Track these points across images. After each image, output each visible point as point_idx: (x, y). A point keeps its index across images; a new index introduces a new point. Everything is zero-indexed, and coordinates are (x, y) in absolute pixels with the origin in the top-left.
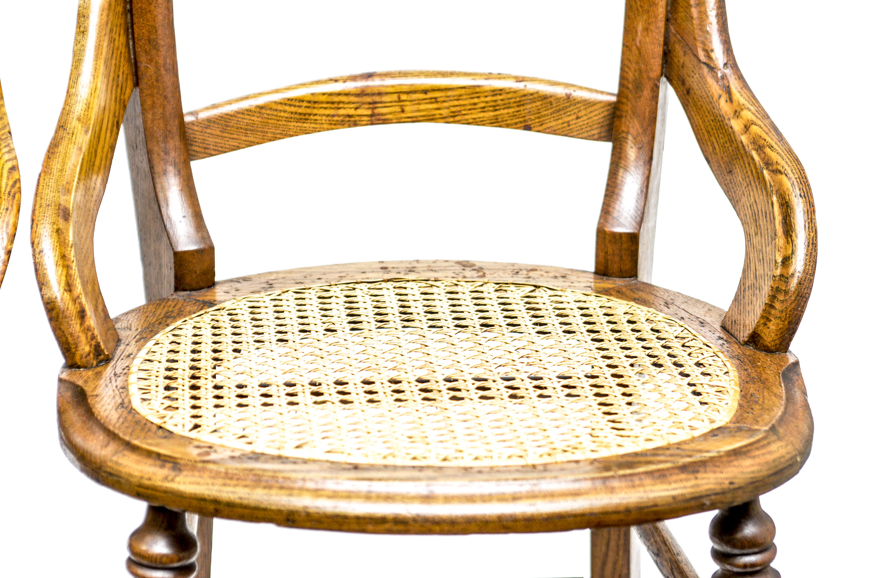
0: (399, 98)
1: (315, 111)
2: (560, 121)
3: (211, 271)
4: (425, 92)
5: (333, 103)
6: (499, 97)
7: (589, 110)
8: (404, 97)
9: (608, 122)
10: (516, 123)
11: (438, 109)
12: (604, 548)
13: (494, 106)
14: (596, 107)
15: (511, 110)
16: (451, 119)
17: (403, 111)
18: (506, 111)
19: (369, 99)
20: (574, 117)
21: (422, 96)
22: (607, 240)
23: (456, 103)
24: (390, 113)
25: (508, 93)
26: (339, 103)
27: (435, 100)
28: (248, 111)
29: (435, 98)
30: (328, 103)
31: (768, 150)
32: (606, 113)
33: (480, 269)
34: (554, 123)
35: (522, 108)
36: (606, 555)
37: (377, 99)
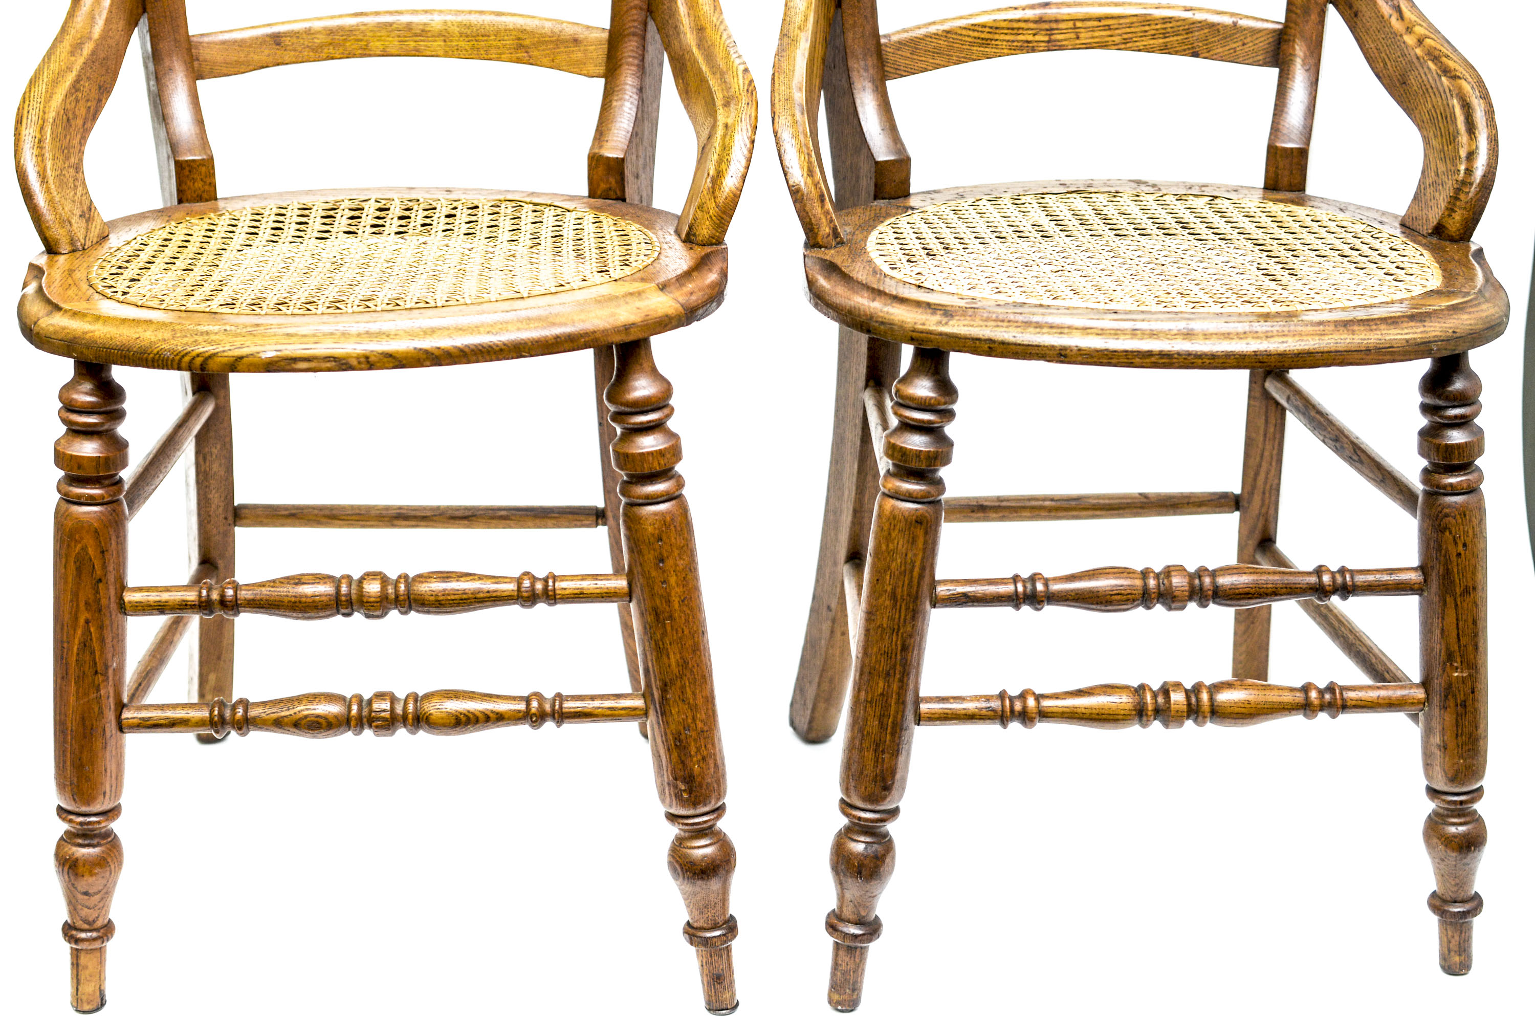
0: (1074, 25)
1: (997, 37)
2: (1227, 48)
3: (906, 182)
4: (1099, 19)
5: (1013, 29)
6: (1169, 25)
7: (1255, 37)
8: (1079, 24)
9: (1273, 48)
10: (1185, 50)
11: (1111, 36)
12: (1258, 459)
13: (1164, 34)
14: (1261, 34)
15: (1179, 38)
16: (1123, 46)
17: (1078, 38)
18: (1175, 38)
19: (1046, 26)
20: (1240, 43)
21: (1096, 23)
22: (1278, 156)
23: (1128, 30)
24: (1066, 40)
25: (1178, 21)
26: (1019, 29)
27: (1108, 28)
28: (936, 35)
29: (1109, 26)
30: (1008, 29)
31: (1444, 59)
32: (1271, 40)
33: (1154, 186)
34: (1220, 50)
35: (1190, 35)
36: (1260, 466)
37: (1054, 26)
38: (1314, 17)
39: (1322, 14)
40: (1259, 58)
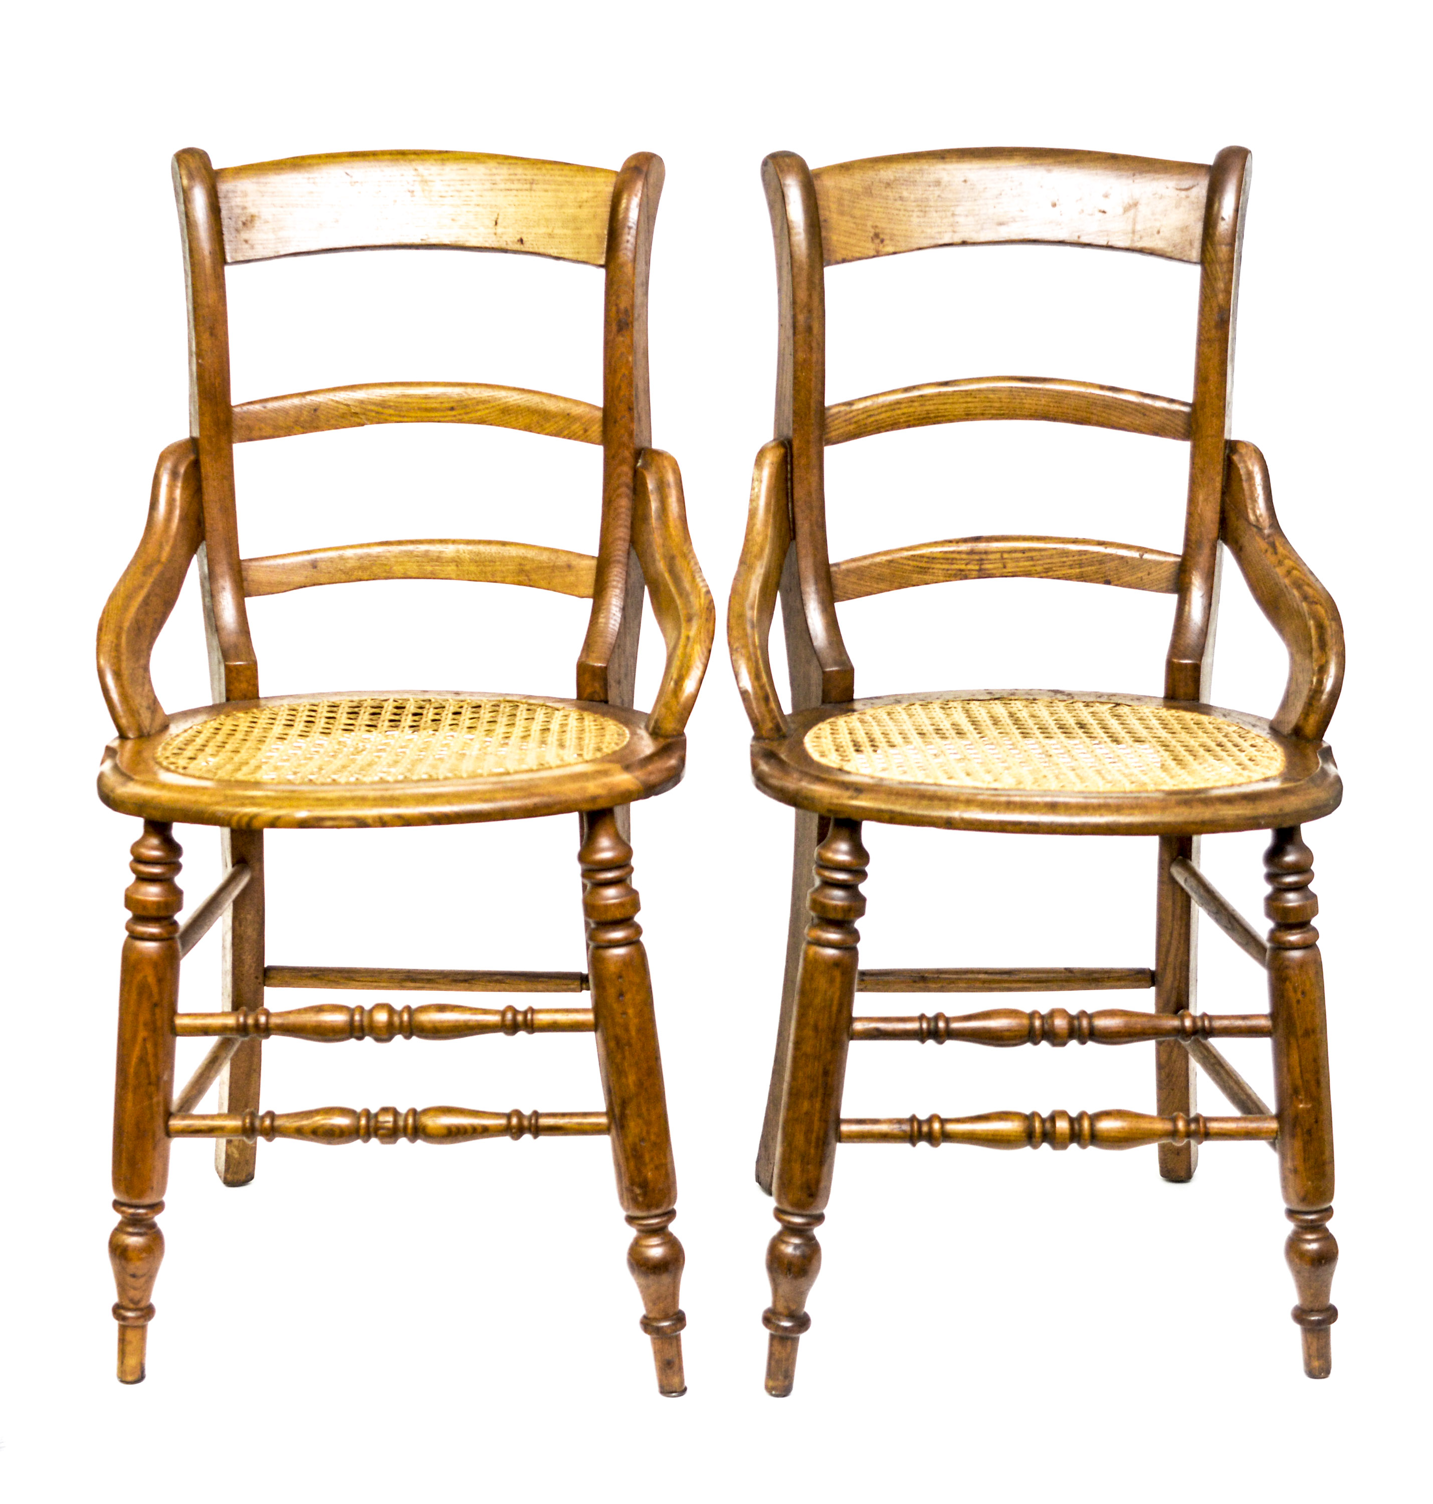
0: (1002, 557)
1: (933, 566)
2: (1134, 577)
3: (850, 689)
4: (1024, 552)
5: (948, 559)
6: (1084, 557)
7: (1159, 569)
8: (1006, 556)
9: (1174, 578)
10: (1098, 578)
11: (1034, 566)
12: (1168, 938)
13: (1080, 564)
14: (1163, 566)
15: (1093, 568)
16: (1044, 575)
17: (1005, 567)
18: (1090, 568)
19: (977, 557)
20: (1146, 573)
21: (1020, 555)
22: (1176, 671)
23: (1049, 561)
24: (994, 569)
25: (1092, 554)
26: (953, 559)
27: (1032, 559)
28: (880, 564)
29: (1032, 557)
30: (943, 559)
31: (1306, 588)
32: (1173, 572)
33: (1069, 694)
34: (1129, 579)
35: (1103, 566)
36: (1170, 943)
37: (984, 556)
38: (1208, 552)
39: (1215, 549)
40: (1161, 586)
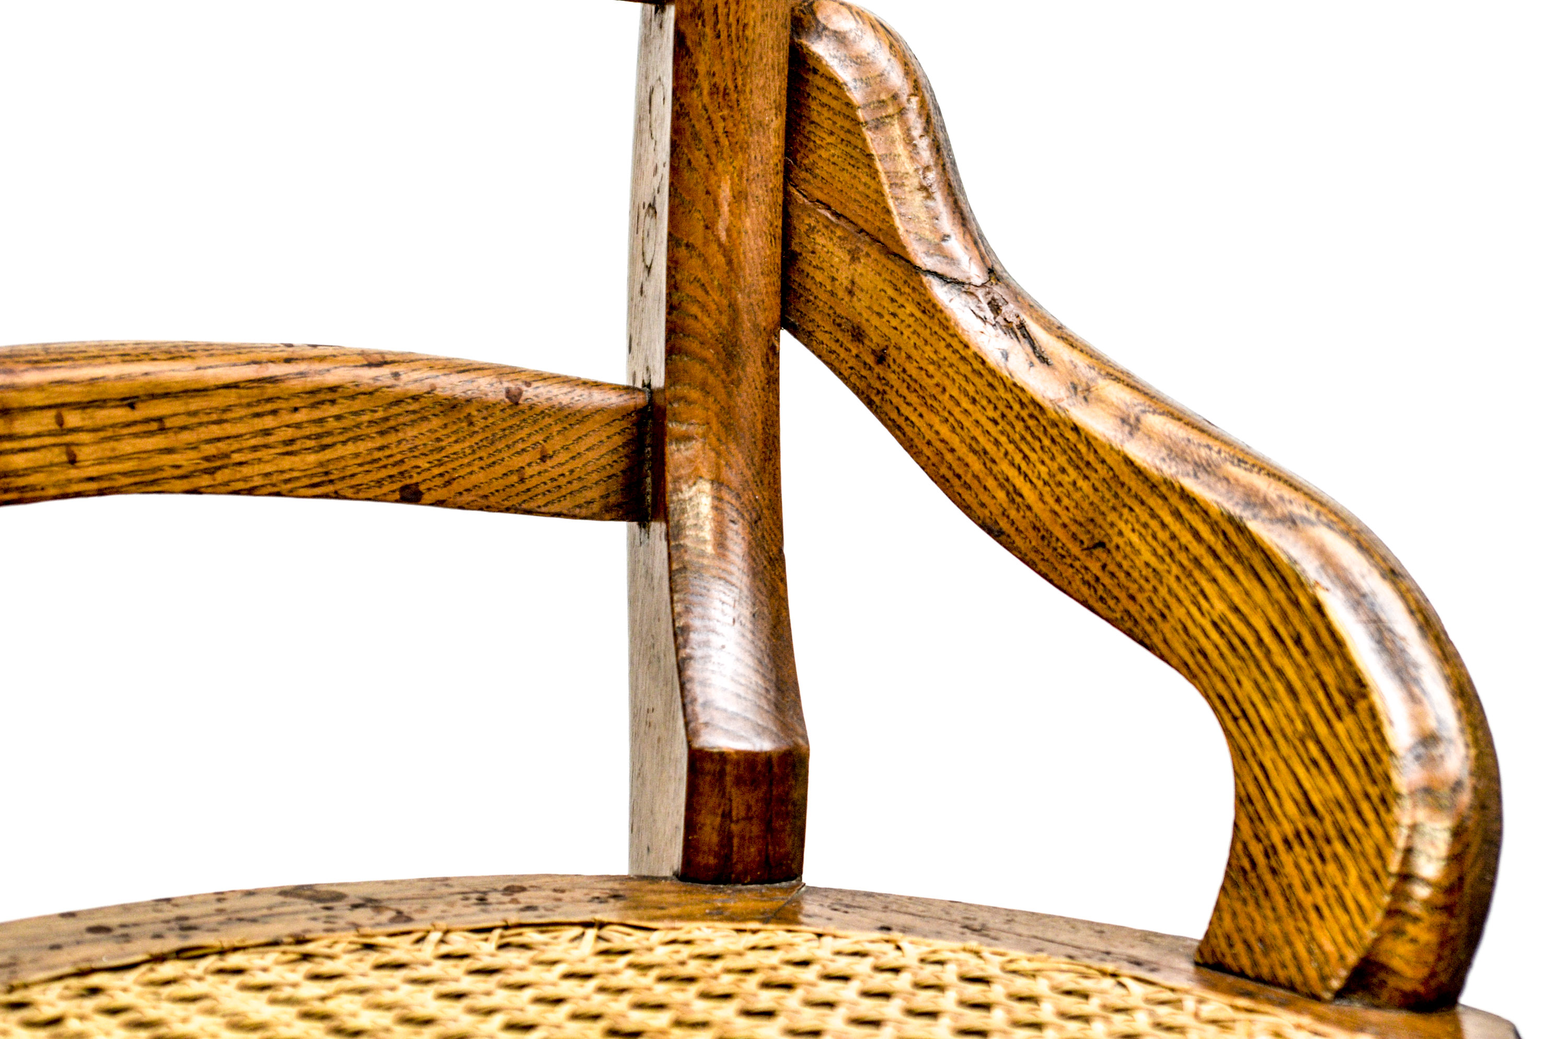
0: (60, 421)
2: (499, 470)
4: (130, 402)
6: (329, 410)
7: (573, 434)
8: (73, 419)
9: (622, 466)
10: (380, 483)
11: (169, 451)
13: (318, 436)
14: (590, 425)
15: (362, 447)
16: (205, 480)
17: (73, 461)
18: (351, 448)
20: (534, 455)
21: (122, 414)
23: (216, 431)
24: (36, 470)
25: (353, 397)
27: (160, 425)
29: (160, 420)
32: (618, 440)
34: (481, 477)
35: (392, 438)
38: (753, 369)
39: (772, 353)
40: (589, 495)
